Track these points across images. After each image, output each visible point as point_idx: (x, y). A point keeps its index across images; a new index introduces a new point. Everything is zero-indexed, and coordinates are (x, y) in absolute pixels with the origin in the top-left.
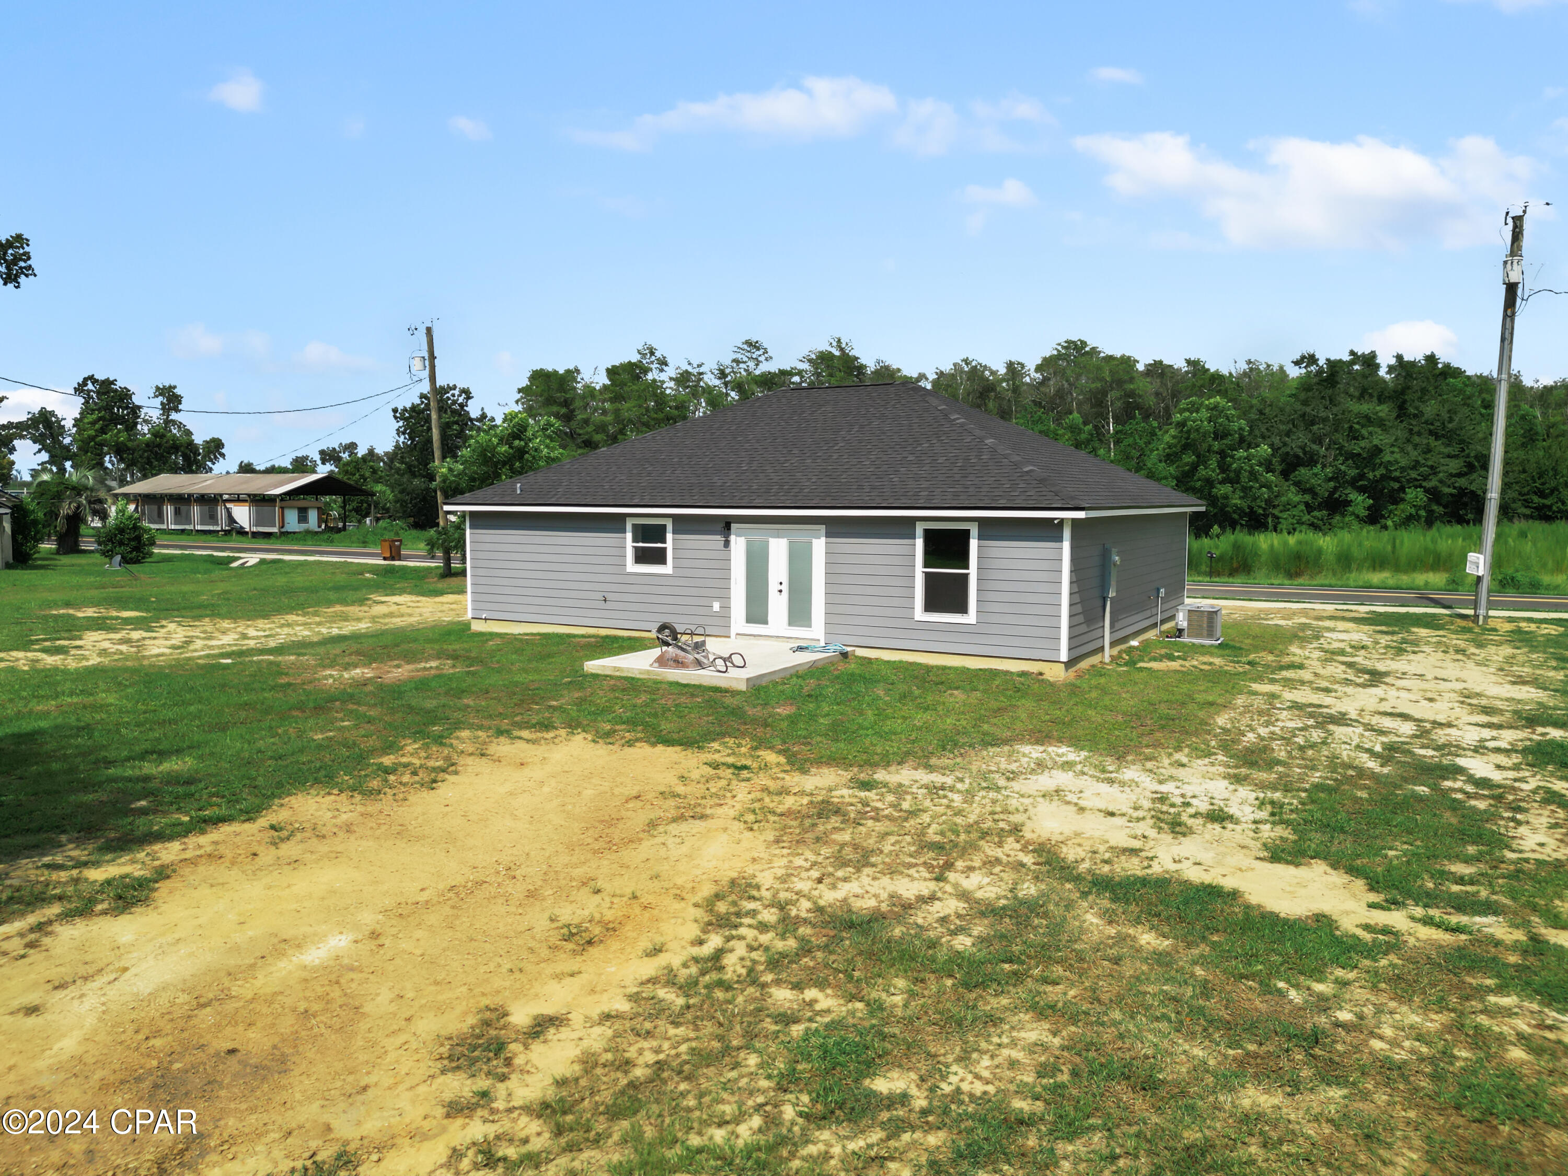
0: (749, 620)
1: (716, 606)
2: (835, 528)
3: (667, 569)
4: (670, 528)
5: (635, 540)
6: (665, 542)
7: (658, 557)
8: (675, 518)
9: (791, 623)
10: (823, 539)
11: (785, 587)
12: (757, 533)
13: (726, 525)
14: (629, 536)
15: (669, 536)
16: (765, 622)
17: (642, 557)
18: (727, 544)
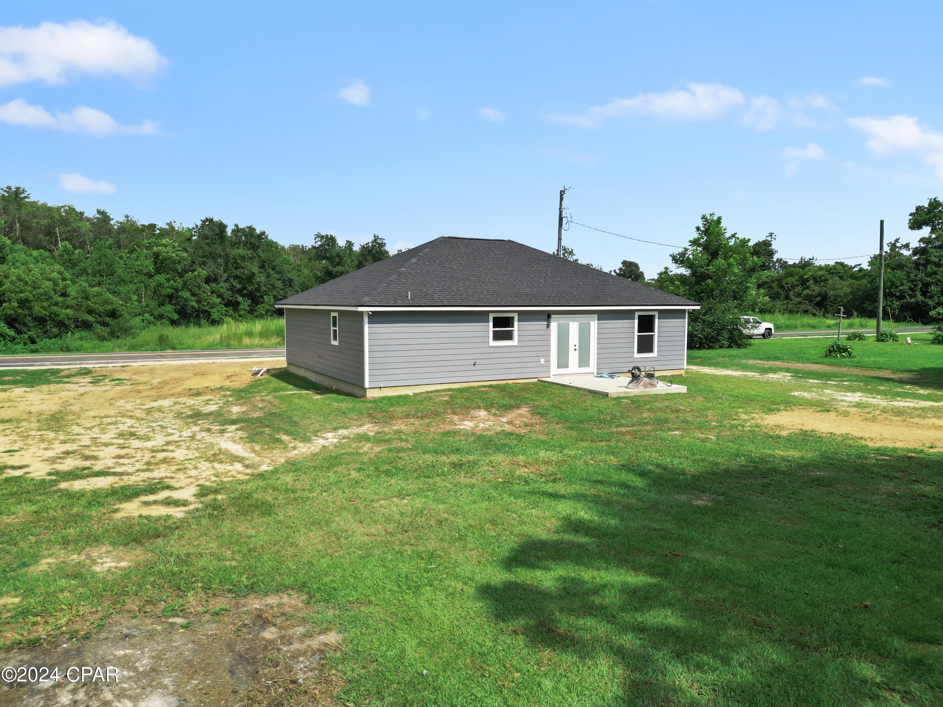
0: (559, 366)
1: (542, 361)
2: (603, 316)
3: (514, 342)
4: (516, 318)
5: (494, 326)
6: (513, 327)
7: (508, 336)
8: (519, 312)
9: (580, 366)
10: (596, 321)
11: (577, 347)
12: (563, 319)
13: (548, 316)
14: (491, 324)
15: (516, 323)
16: (567, 367)
17: (497, 336)
18: (548, 326)
